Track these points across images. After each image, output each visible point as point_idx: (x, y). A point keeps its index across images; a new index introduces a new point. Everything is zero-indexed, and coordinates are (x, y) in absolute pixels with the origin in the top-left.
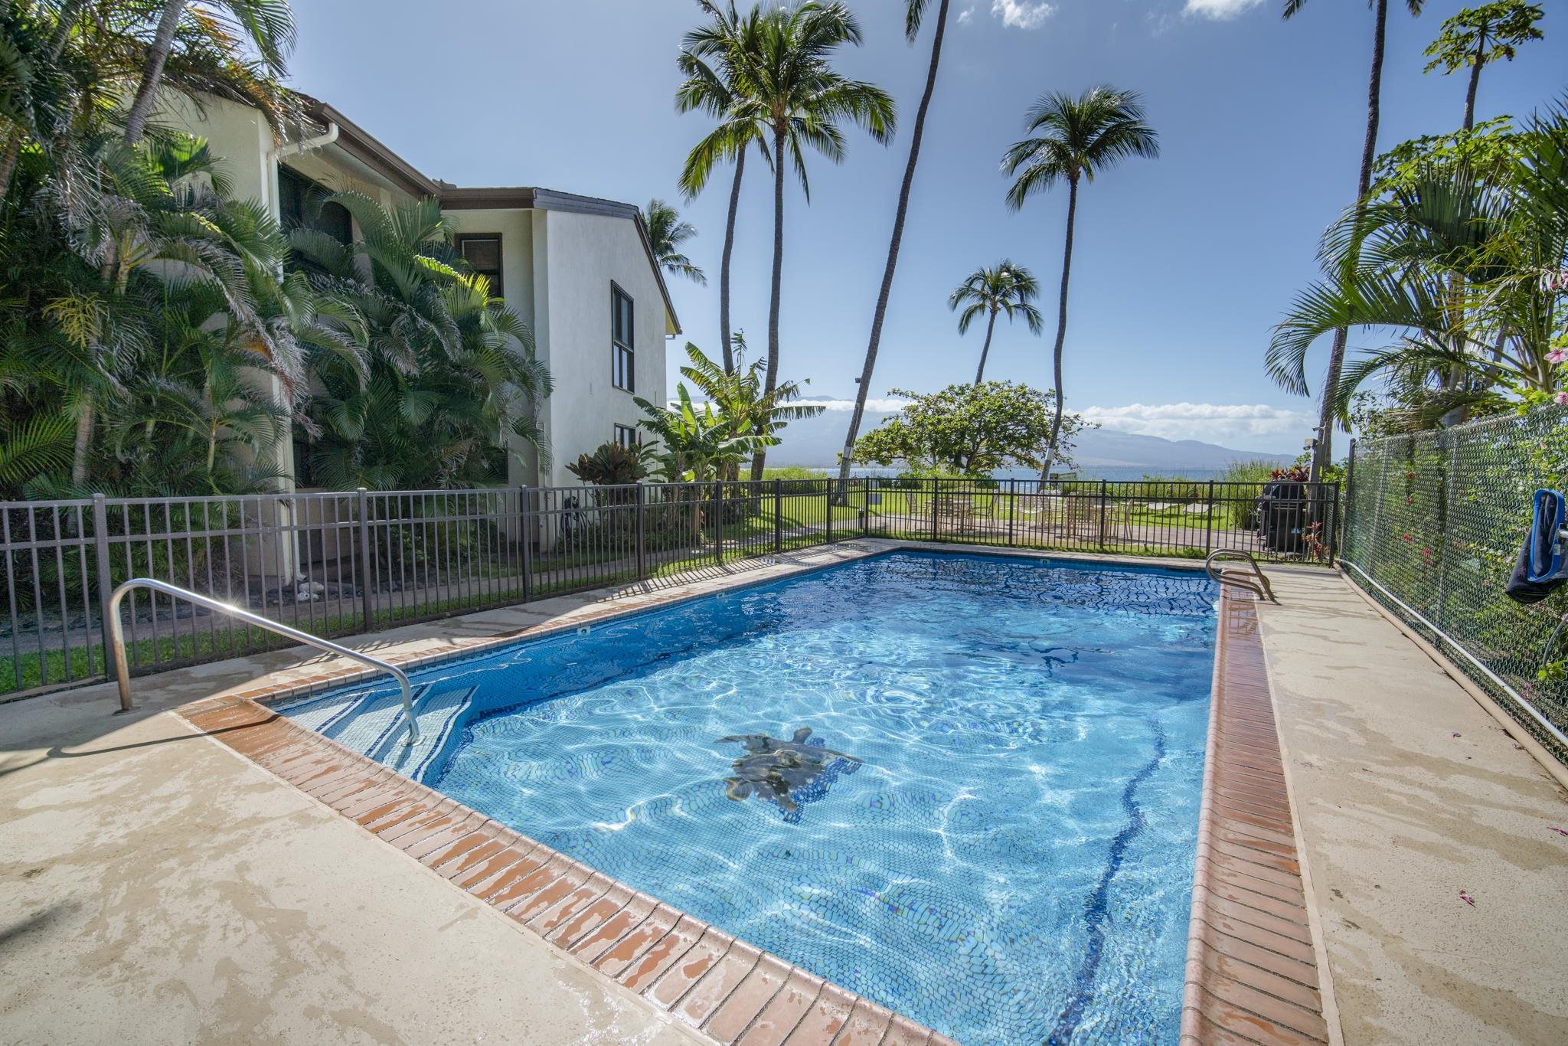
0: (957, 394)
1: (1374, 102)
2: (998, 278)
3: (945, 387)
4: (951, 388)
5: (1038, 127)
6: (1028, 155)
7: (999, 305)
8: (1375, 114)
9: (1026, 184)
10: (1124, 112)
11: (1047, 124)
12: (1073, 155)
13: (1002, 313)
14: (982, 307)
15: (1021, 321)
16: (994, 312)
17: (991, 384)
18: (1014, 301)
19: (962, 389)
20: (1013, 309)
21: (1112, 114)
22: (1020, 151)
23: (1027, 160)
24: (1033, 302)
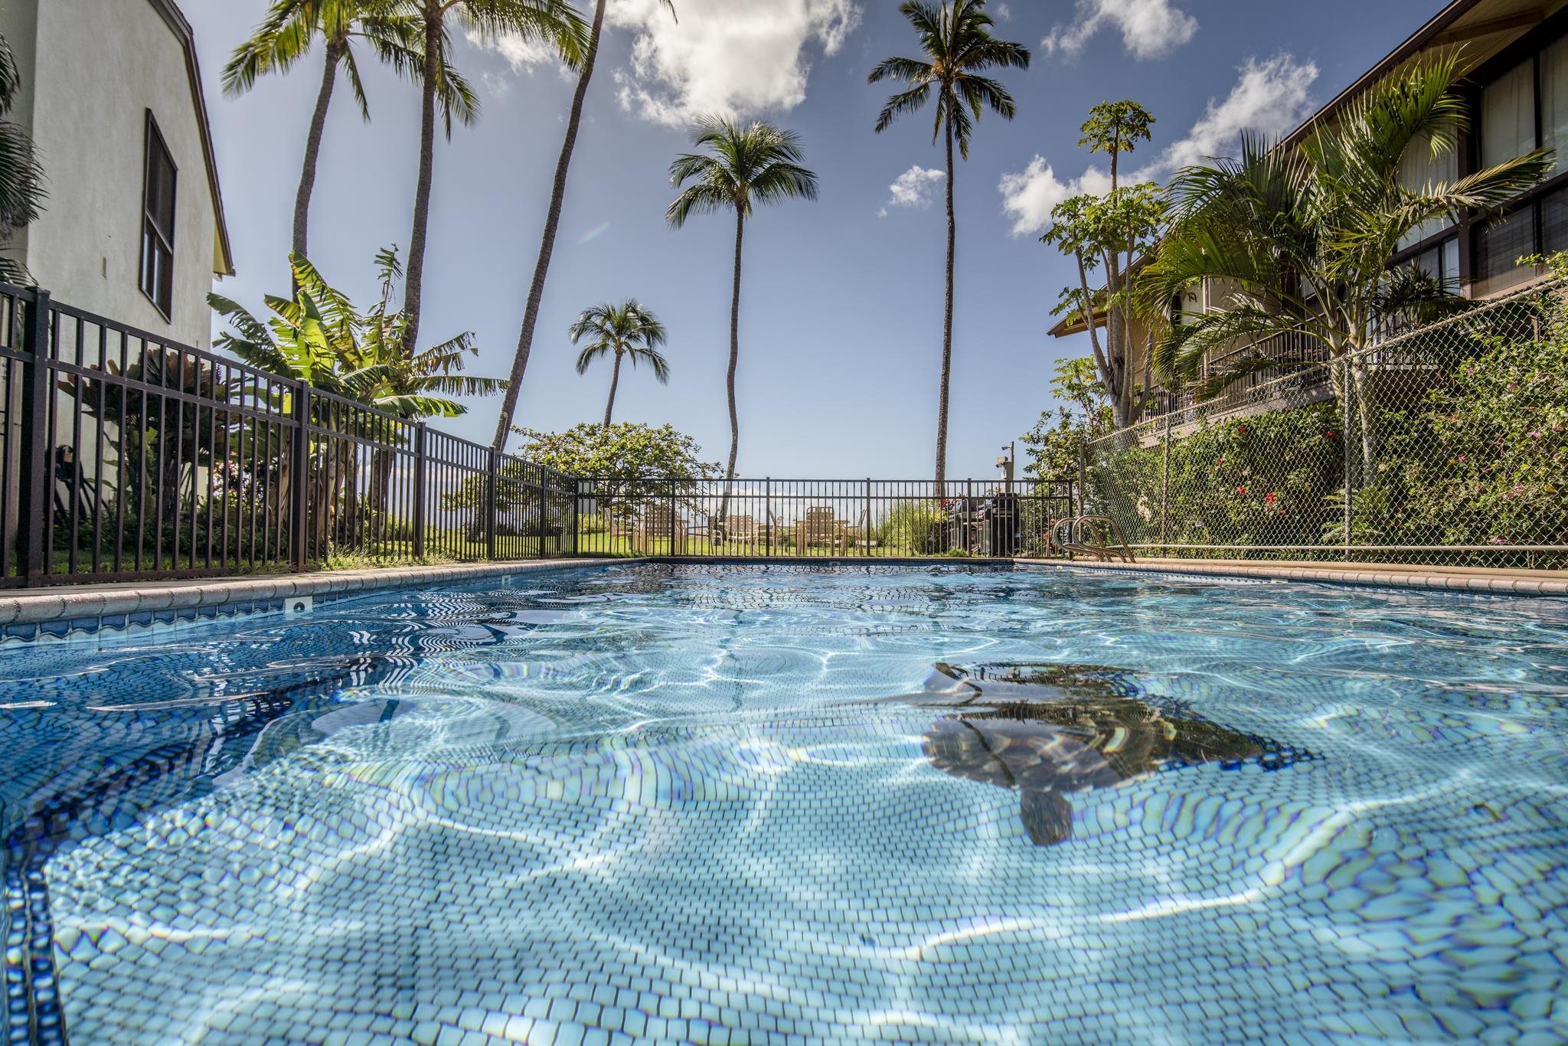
0: (588, 434)
1: (951, 213)
2: (625, 319)
3: (573, 426)
4: (581, 427)
5: (703, 144)
6: (697, 171)
7: (624, 347)
8: (952, 221)
9: (688, 204)
10: (785, 151)
11: (713, 143)
12: (738, 183)
13: (626, 357)
14: (604, 347)
15: (646, 367)
16: (619, 354)
17: (626, 425)
18: (642, 344)
19: (592, 428)
20: (638, 355)
21: (774, 151)
22: (688, 164)
23: (694, 176)
24: (659, 349)
